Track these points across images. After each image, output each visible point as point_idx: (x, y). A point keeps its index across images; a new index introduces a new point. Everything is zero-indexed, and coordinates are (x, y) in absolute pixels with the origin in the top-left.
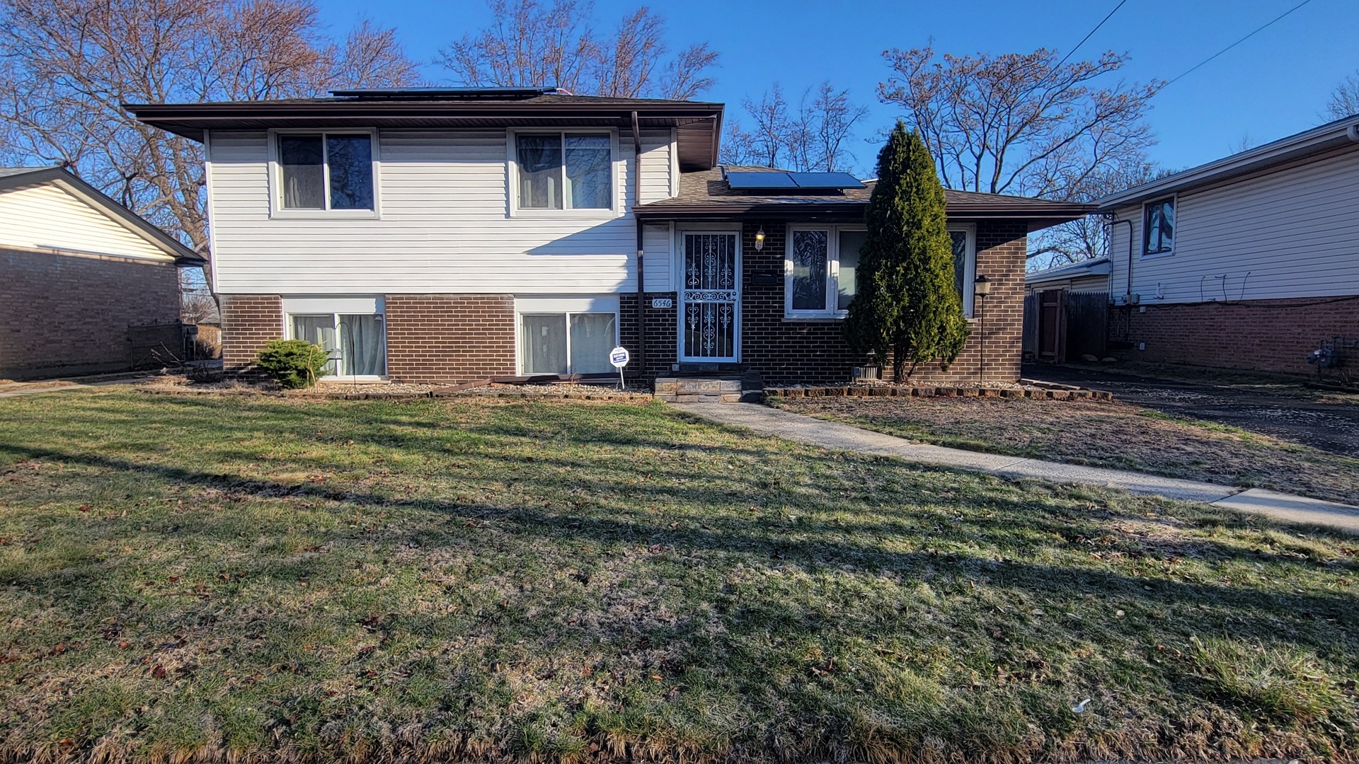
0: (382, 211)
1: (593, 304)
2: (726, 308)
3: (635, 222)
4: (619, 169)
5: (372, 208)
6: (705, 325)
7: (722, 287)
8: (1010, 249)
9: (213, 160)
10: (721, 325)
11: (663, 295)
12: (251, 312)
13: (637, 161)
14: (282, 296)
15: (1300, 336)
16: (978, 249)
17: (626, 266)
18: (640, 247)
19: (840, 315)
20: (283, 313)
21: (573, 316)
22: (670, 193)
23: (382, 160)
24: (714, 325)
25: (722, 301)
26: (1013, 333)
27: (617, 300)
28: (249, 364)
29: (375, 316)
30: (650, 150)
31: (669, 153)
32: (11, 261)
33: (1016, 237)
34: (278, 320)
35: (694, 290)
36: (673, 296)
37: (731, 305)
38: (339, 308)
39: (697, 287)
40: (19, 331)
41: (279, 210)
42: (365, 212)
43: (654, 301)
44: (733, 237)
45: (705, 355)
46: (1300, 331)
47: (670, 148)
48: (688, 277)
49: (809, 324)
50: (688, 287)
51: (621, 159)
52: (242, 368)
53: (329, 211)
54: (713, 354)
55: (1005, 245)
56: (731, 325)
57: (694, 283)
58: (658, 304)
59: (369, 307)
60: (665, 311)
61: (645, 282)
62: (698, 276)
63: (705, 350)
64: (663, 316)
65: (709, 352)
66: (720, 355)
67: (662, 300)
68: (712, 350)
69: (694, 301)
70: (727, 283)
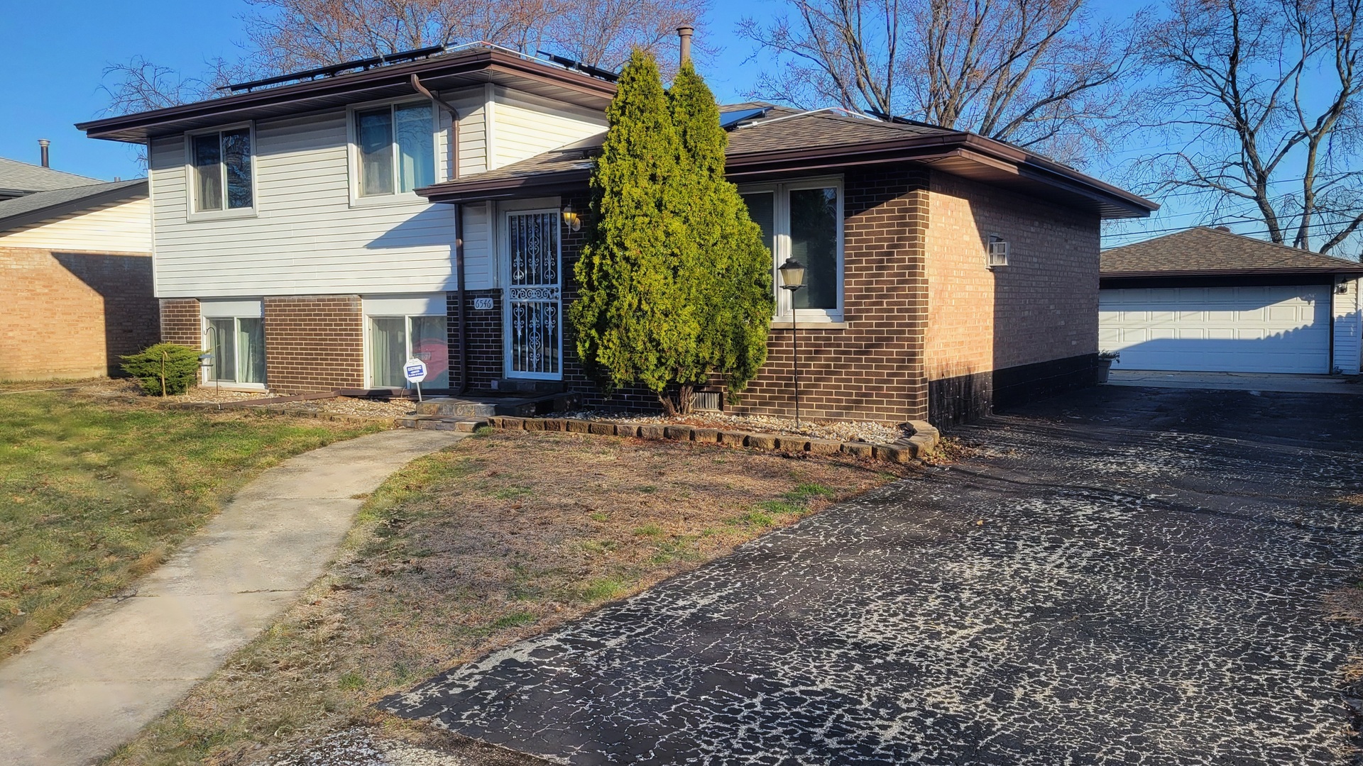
0: (258, 208)
1: (429, 306)
2: (549, 309)
4: (440, 139)
5: (251, 206)
6: (531, 330)
7: (546, 282)
8: (893, 211)
10: (546, 331)
11: (484, 294)
12: (178, 316)
13: (454, 129)
14: (199, 299)
16: (848, 214)
17: (450, 259)
18: (460, 234)
20: (200, 317)
21: (412, 319)
22: (486, 166)
23: (258, 154)
24: (538, 330)
25: (545, 300)
26: (903, 346)
27: (444, 300)
29: (260, 319)
30: (467, 114)
31: (483, 116)
32: (126, 266)
33: (901, 192)
34: (195, 325)
35: (519, 286)
36: (496, 294)
37: (555, 305)
38: (236, 311)
39: (522, 282)
40: (131, 331)
41: (193, 211)
42: (247, 210)
43: (475, 300)
44: (555, 215)
45: (531, 369)
47: (483, 110)
48: (513, 269)
50: (514, 282)
51: (441, 130)
53: (226, 211)
54: (538, 369)
55: (885, 206)
56: (555, 330)
57: (519, 277)
58: (481, 304)
59: (256, 310)
60: (487, 313)
61: (467, 279)
62: (522, 269)
63: (530, 364)
64: (487, 319)
65: (535, 366)
66: (546, 370)
67: (484, 299)
68: (538, 363)
69: (519, 300)
70: (550, 276)
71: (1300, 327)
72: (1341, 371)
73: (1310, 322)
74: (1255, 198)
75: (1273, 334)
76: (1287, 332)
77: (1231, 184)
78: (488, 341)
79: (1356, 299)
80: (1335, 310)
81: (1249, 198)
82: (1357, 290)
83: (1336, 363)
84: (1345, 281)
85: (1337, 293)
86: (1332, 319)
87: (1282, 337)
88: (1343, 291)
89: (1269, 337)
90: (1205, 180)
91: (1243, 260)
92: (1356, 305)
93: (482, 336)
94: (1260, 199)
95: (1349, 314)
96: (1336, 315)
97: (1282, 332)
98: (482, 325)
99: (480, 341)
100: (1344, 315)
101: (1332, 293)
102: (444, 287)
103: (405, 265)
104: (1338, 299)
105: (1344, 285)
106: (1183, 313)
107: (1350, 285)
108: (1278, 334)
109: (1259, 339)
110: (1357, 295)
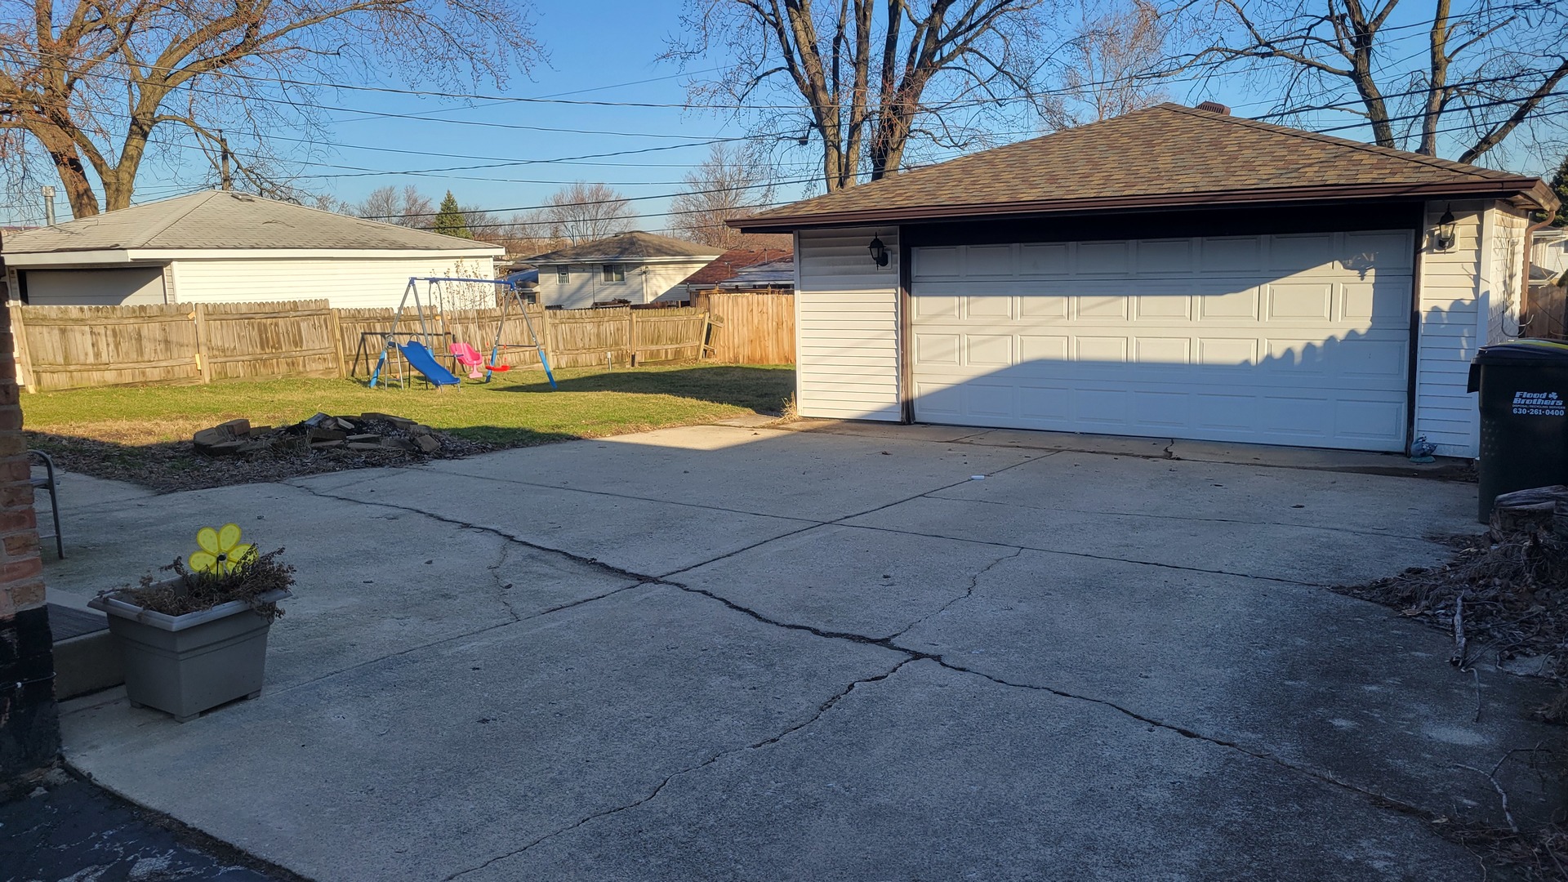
71: (1341, 335)
72: (1433, 447)
73: (1363, 325)
74: (1350, 74)
75: (1278, 353)
76: (1309, 348)
77: (1313, 51)
79: (1478, 265)
80: (1423, 293)
81: (1341, 73)
82: (1479, 241)
83: (1422, 428)
84: (1448, 219)
85: (1430, 249)
86: (1415, 316)
87: (1298, 359)
88: (1443, 244)
89: (1269, 358)
90: (1268, 44)
91: (1207, 172)
92: (1477, 279)
94: (1358, 77)
95: (1457, 303)
96: (1424, 307)
97: (1298, 347)
100: (1445, 306)
101: (1418, 251)
104: (1429, 263)
105: (1446, 230)
106: (1087, 301)
107: (1463, 228)
108: (1289, 352)
109: (1246, 363)
110: (1478, 253)
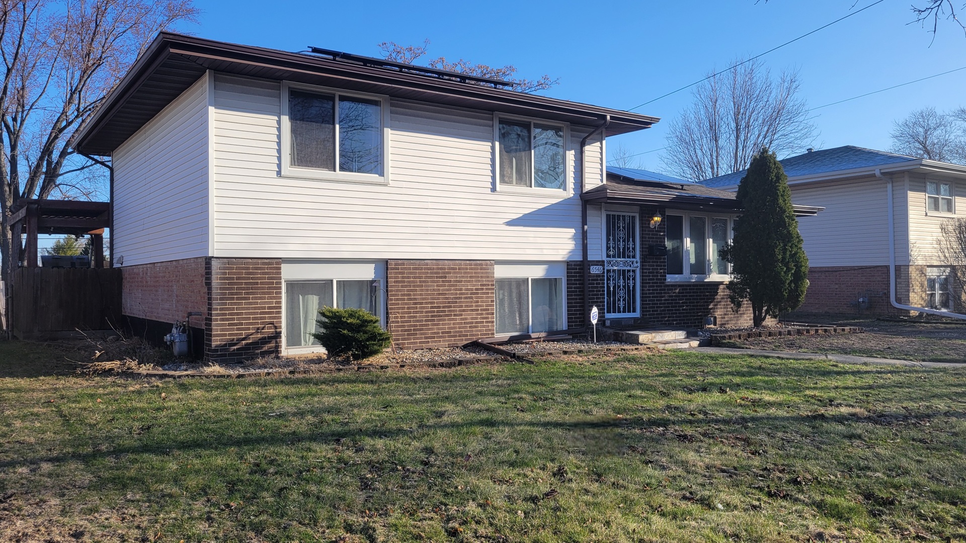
0: (391, 177)
1: (548, 271)
2: (631, 274)
3: (580, 202)
4: (571, 155)
5: (382, 174)
6: (619, 287)
7: (629, 257)
9: (218, 106)
10: (629, 287)
11: (596, 263)
12: (248, 278)
13: (582, 152)
14: (282, 260)
15: (838, 290)
17: (575, 238)
18: (584, 222)
19: (692, 278)
20: (281, 280)
21: (534, 280)
22: (602, 181)
23: (393, 128)
24: (624, 287)
25: (629, 268)
27: (565, 267)
28: (244, 339)
29: (372, 282)
30: (590, 144)
31: (601, 148)
35: (612, 259)
36: (601, 263)
37: (634, 271)
38: (337, 273)
39: (614, 256)
41: (287, 167)
42: (374, 177)
43: (592, 267)
44: (634, 217)
45: (619, 312)
46: (837, 286)
47: (601, 144)
48: (608, 248)
49: (680, 286)
50: (609, 256)
51: (571, 150)
52: (235, 344)
53: (339, 174)
54: (624, 312)
56: (634, 287)
57: (611, 253)
58: (595, 270)
59: (367, 273)
60: (597, 276)
61: (588, 252)
62: (614, 248)
63: (619, 308)
64: (597, 280)
65: (622, 310)
66: (629, 311)
67: (597, 267)
68: (624, 308)
69: (612, 268)
70: (631, 254)
78: (598, 295)
93: (594, 291)
98: (594, 284)
99: (593, 295)
102: (569, 257)
103: (539, 240)
